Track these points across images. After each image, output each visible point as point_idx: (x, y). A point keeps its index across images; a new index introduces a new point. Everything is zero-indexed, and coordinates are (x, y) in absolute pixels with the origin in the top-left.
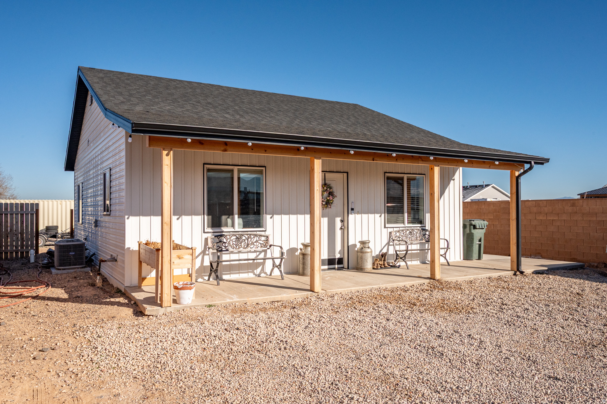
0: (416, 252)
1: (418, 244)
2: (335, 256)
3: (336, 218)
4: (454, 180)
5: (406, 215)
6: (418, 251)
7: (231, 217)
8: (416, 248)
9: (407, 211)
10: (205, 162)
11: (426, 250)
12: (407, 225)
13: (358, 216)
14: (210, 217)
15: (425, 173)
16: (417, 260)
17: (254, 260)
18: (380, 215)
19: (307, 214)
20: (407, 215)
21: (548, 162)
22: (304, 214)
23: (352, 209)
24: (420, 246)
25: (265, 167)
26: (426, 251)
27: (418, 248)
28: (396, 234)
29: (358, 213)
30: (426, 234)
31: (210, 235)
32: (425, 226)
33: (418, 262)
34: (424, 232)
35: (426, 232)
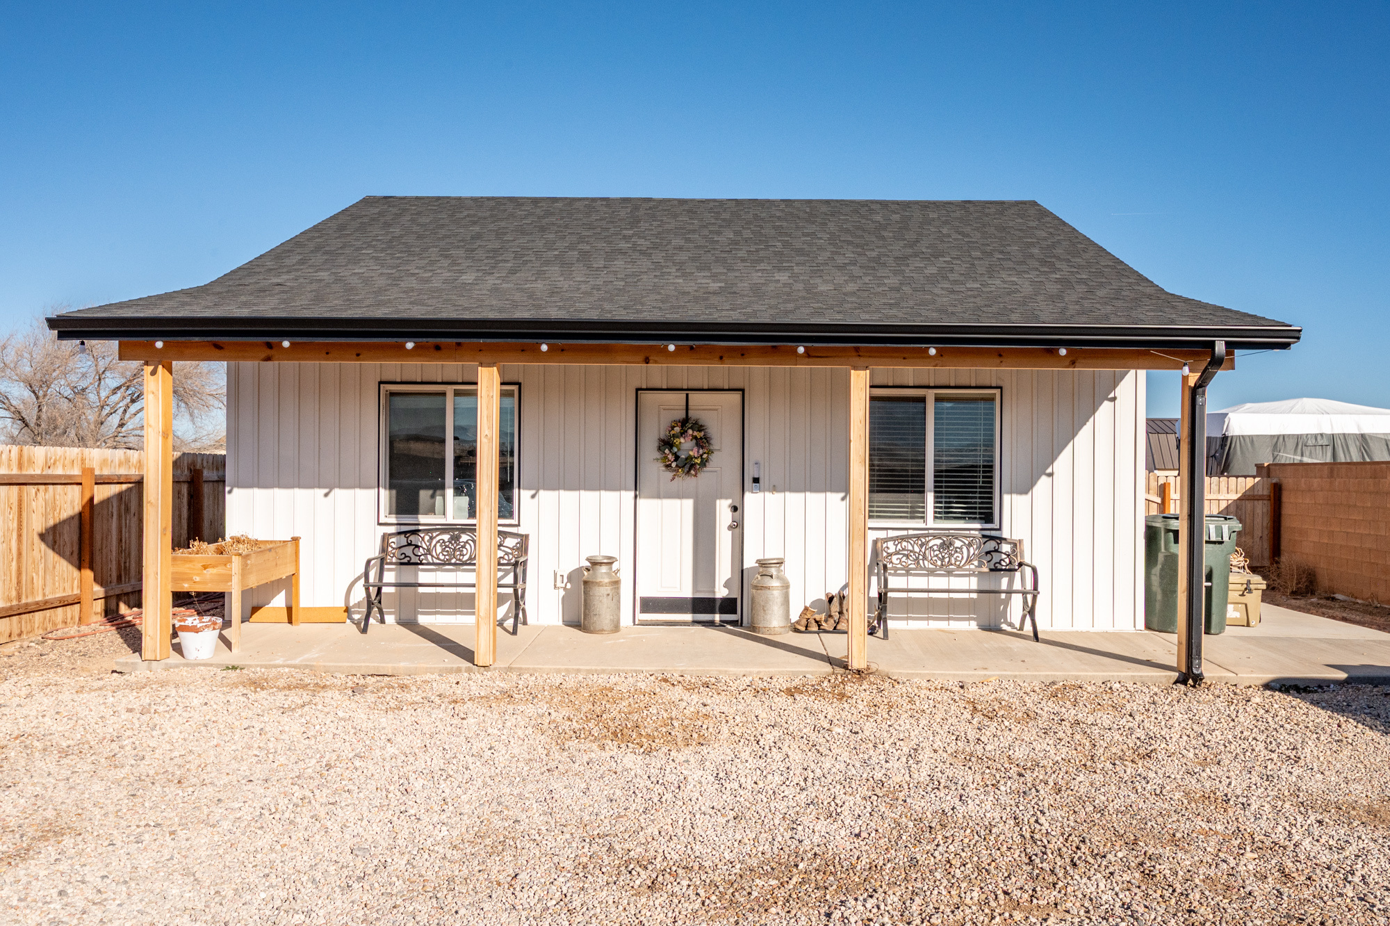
0: (966, 596)
1: (973, 575)
2: (714, 592)
3: (718, 501)
4: (1114, 399)
5: (930, 497)
6: (974, 596)
7: (438, 492)
8: (966, 587)
9: (935, 487)
10: (384, 379)
11: (1000, 592)
12: (931, 522)
13: (774, 499)
14: (394, 492)
15: (1000, 384)
16: (969, 619)
19: (626, 489)
20: (936, 497)
21: (1298, 338)
22: (618, 488)
23: (756, 480)
24: (978, 581)
25: (519, 384)
26: (1003, 596)
27: (974, 586)
28: (892, 547)
29: (774, 489)
30: (996, 551)
31: (393, 530)
32: (1000, 529)
33: (973, 625)
34: (991, 545)
35: (998, 544)
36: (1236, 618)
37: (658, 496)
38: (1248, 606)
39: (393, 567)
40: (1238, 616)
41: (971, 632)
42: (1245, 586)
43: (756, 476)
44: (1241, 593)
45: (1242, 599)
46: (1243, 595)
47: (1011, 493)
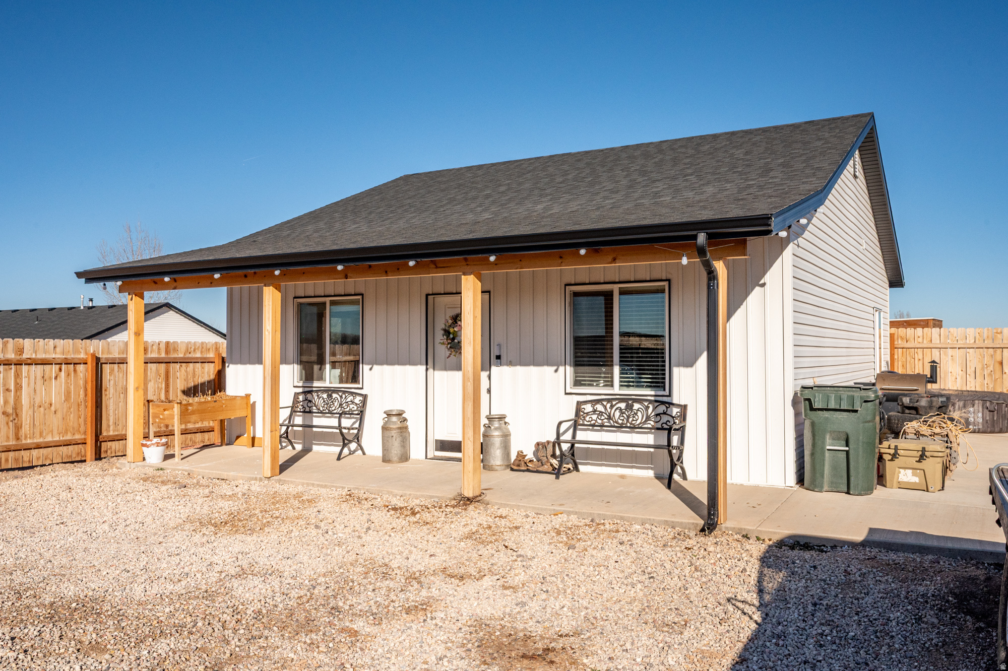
0: (645, 450)
1: (650, 432)
5: (616, 370)
6: (652, 450)
7: (322, 366)
8: (645, 442)
10: (297, 295)
12: (617, 389)
13: (510, 371)
14: (302, 366)
15: (669, 277)
17: (349, 429)
18: (555, 368)
19: (421, 364)
20: (620, 370)
22: (417, 363)
23: (498, 357)
24: (654, 438)
25: (362, 295)
27: (651, 442)
28: (588, 408)
29: (511, 364)
30: (665, 413)
31: (300, 390)
32: (670, 396)
33: (650, 473)
34: (662, 408)
35: (667, 408)
36: (915, 483)
37: (445, 369)
38: (926, 471)
39: (301, 414)
40: (917, 481)
41: (649, 478)
42: (920, 453)
43: (498, 354)
44: (918, 459)
45: (919, 465)
46: (919, 461)
47: (678, 365)
